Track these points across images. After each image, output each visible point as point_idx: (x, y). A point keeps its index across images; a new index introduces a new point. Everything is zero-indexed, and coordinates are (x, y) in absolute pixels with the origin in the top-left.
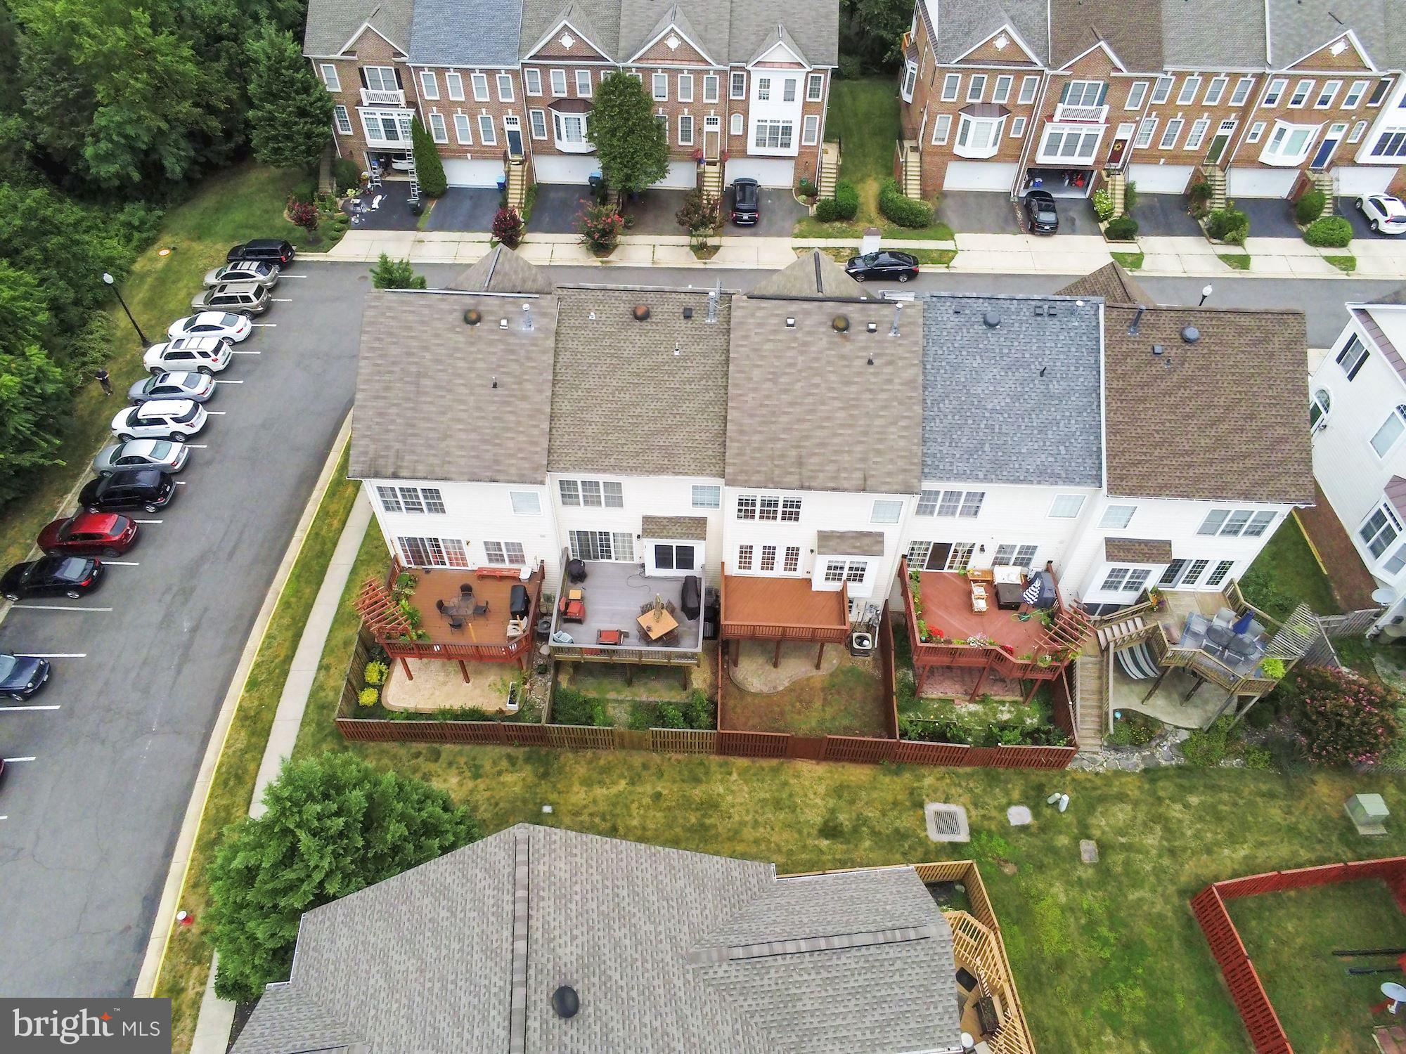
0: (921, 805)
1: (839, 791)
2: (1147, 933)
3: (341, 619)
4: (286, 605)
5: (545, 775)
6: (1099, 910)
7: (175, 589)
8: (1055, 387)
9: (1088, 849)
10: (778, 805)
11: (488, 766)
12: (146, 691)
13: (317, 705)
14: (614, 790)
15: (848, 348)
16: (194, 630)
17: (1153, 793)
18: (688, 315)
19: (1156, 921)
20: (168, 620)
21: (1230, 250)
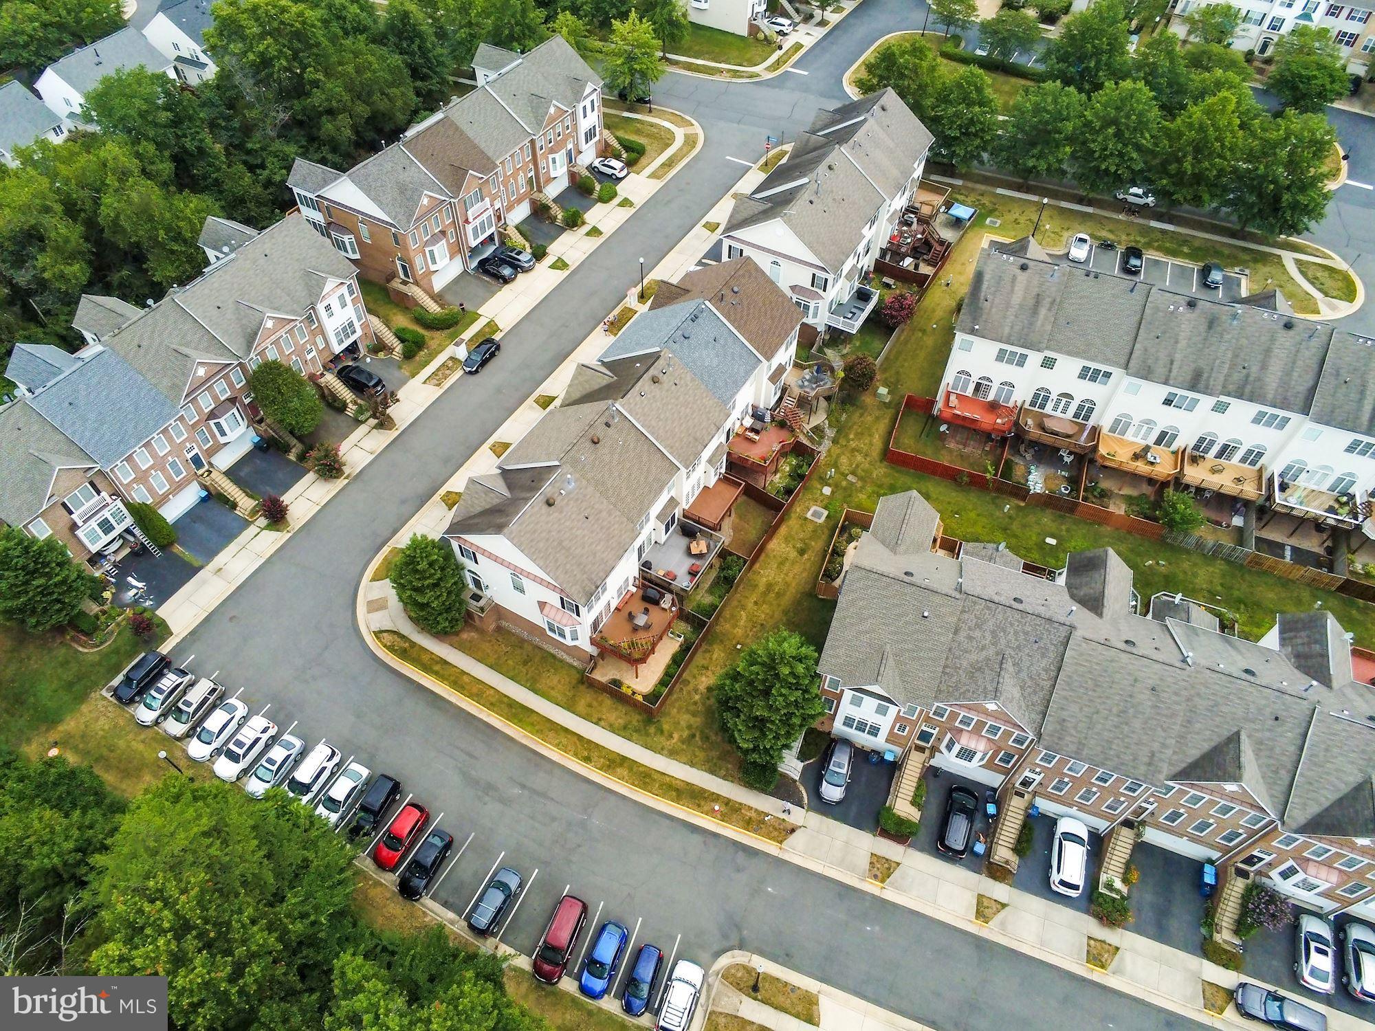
0: (806, 519)
1: (787, 540)
2: (887, 481)
3: (570, 707)
4: (539, 732)
5: (722, 641)
6: (876, 489)
7: (481, 793)
8: (722, 342)
9: (850, 477)
10: (782, 564)
11: (705, 662)
12: (554, 819)
13: (623, 731)
14: (744, 618)
15: (665, 386)
16: (523, 786)
17: (842, 446)
18: (608, 425)
19: (886, 475)
20: (505, 801)
21: (586, 229)
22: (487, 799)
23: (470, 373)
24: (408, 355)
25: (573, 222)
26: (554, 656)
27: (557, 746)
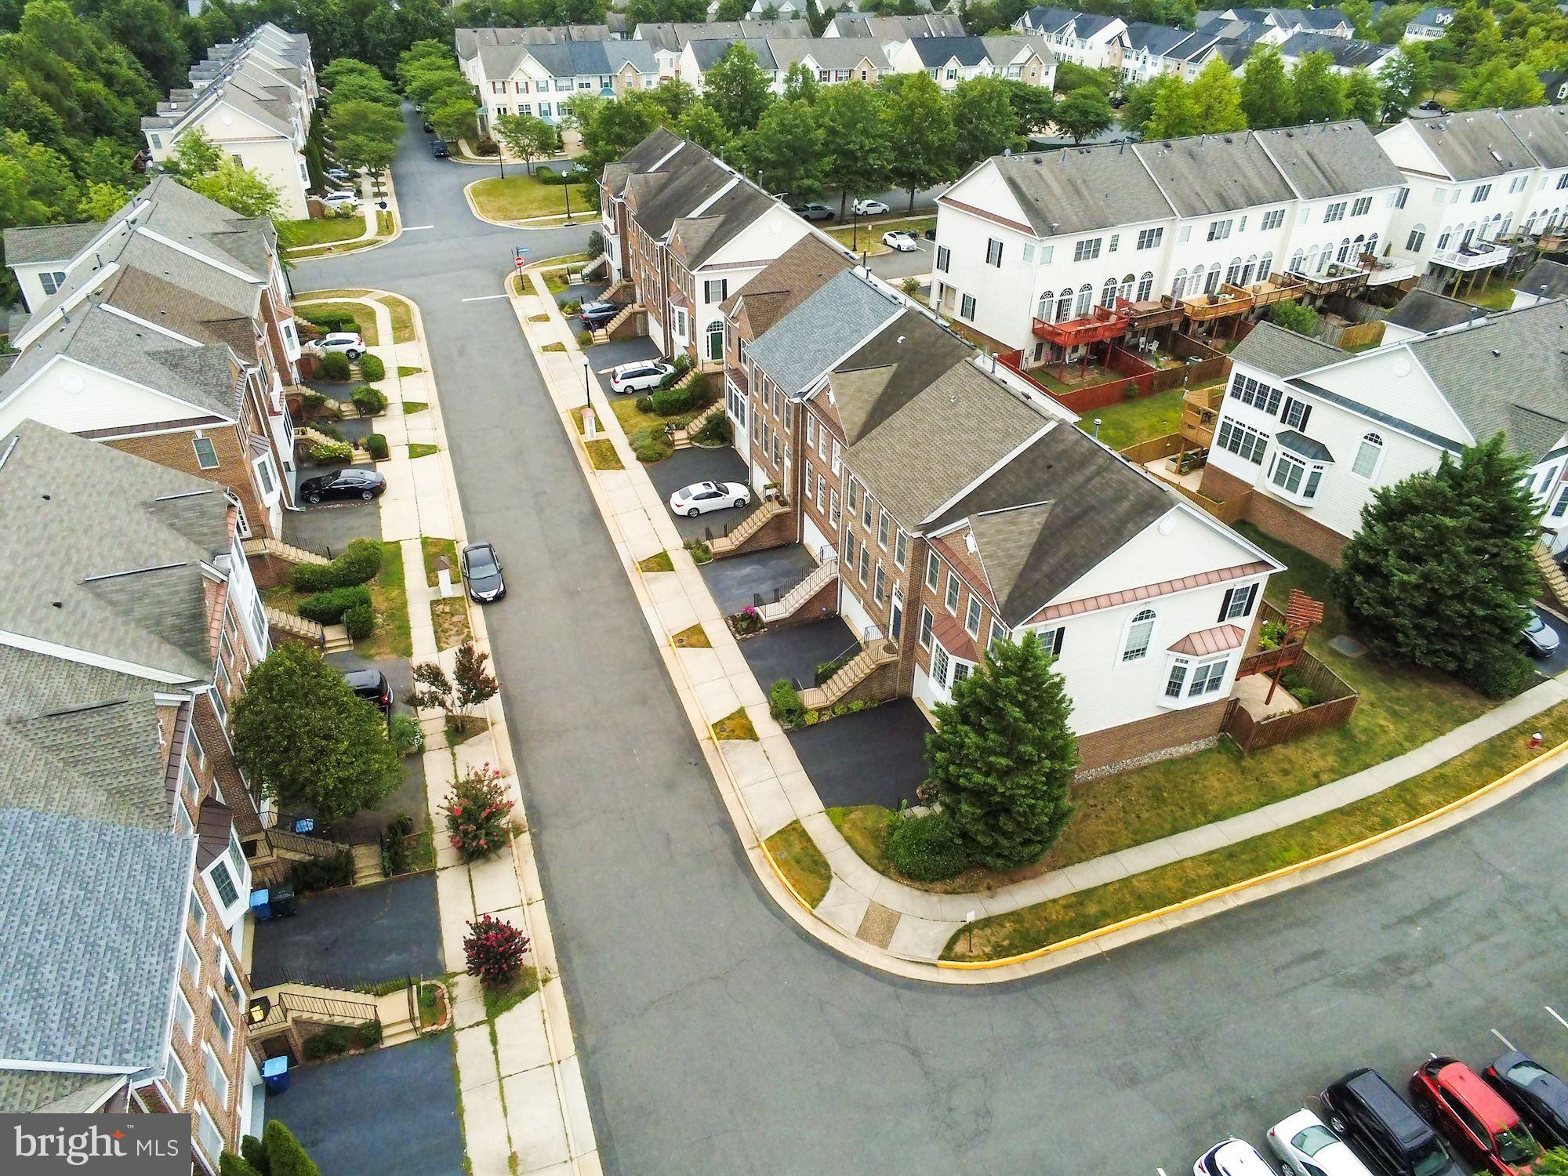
7: (1404, 981)
16: (1410, 920)
18: (1003, 381)
21: (395, 409)
22: (1417, 978)
23: (498, 598)
24: (361, 633)
25: (373, 406)
26: (1172, 761)
27: (1344, 842)
